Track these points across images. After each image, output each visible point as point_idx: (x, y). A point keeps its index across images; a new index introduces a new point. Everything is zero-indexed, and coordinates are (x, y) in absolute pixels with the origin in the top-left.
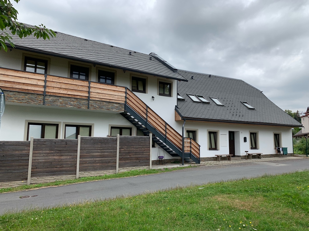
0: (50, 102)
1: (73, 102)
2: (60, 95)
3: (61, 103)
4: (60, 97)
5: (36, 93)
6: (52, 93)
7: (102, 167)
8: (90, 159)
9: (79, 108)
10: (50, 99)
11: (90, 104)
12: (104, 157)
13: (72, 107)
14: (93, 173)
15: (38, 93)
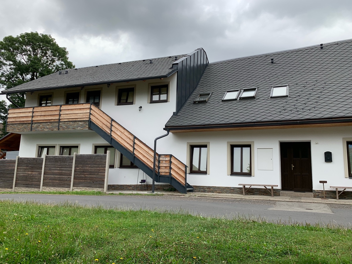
0: (35, 128)
1: (49, 125)
2: (41, 122)
3: (41, 128)
4: (41, 123)
5: (27, 123)
6: (36, 121)
7: (60, 184)
8: (52, 176)
9: (52, 130)
10: (35, 126)
11: (60, 125)
12: (62, 174)
13: (48, 130)
14: (52, 188)
15: (29, 123)
